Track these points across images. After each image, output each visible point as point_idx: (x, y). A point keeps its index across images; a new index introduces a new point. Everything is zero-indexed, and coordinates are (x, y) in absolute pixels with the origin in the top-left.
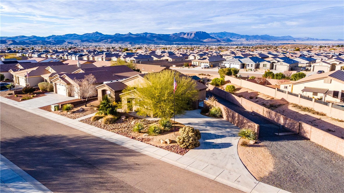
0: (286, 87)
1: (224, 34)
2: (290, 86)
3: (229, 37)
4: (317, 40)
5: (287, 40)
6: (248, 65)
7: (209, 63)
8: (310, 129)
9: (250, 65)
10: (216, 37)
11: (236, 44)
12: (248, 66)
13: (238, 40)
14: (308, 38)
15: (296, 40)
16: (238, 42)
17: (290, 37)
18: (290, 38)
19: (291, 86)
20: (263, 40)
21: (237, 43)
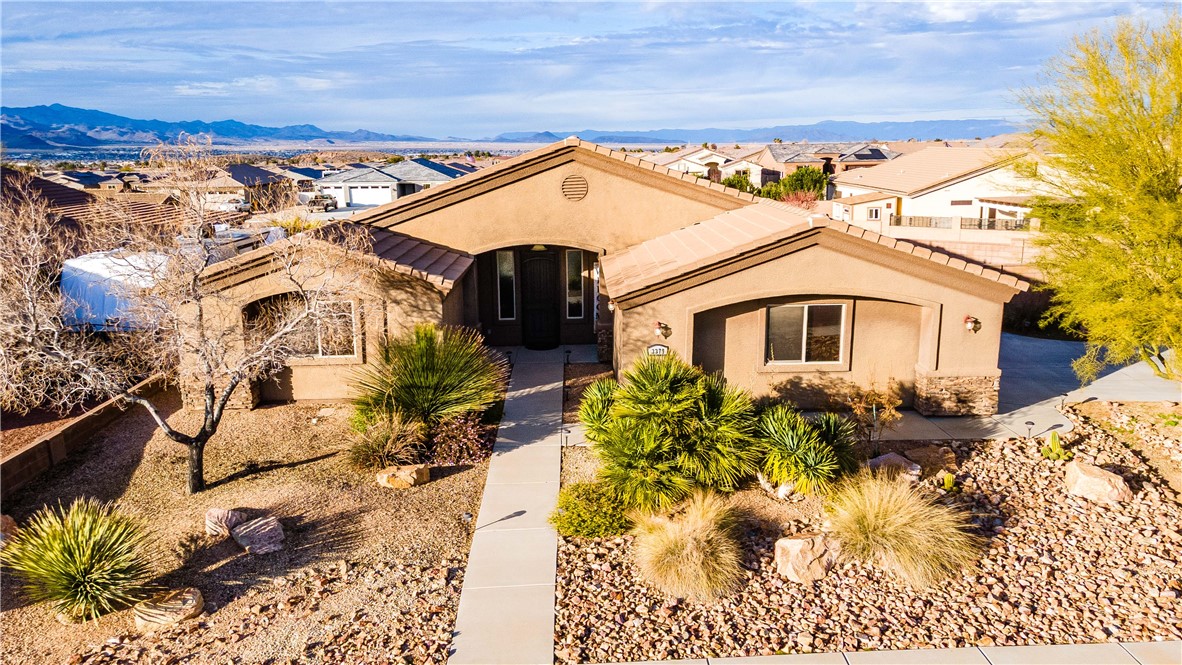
0: (876, 211)
1: (59, 113)
2: (889, 206)
3: (81, 128)
5: (307, 138)
7: (242, 191)
10: (16, 124)
11: (121, 152)
13: (122, 139)
14: (369, 133)
15: (333, 140)
16: (127, 147)
17: (312, 128)
18: (314, 134)
19: (894, 206)
20: (225, 140)
21: (124, 150)
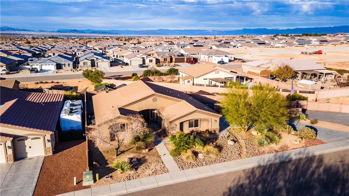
2: (191, 80)
4: (18, 30)
6: (64, 64)
7: (5, 67)
8: (306, 103)
9: (67, 65)
12: (65, 66)
